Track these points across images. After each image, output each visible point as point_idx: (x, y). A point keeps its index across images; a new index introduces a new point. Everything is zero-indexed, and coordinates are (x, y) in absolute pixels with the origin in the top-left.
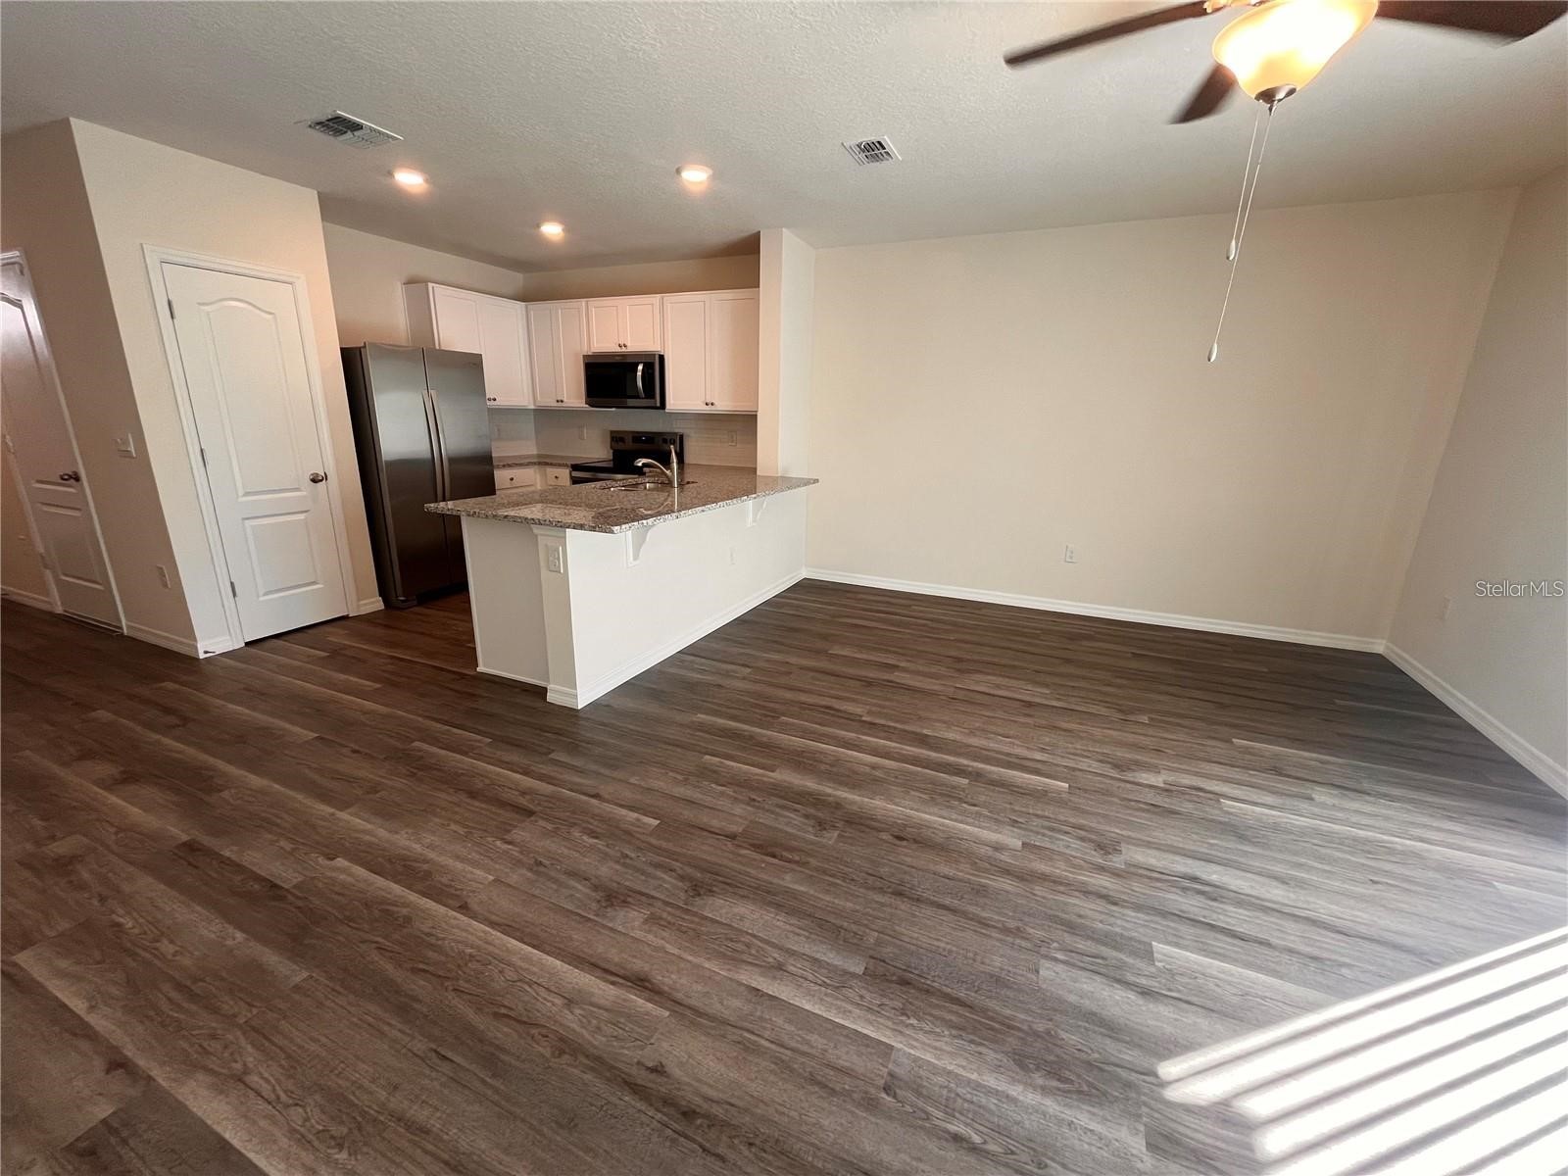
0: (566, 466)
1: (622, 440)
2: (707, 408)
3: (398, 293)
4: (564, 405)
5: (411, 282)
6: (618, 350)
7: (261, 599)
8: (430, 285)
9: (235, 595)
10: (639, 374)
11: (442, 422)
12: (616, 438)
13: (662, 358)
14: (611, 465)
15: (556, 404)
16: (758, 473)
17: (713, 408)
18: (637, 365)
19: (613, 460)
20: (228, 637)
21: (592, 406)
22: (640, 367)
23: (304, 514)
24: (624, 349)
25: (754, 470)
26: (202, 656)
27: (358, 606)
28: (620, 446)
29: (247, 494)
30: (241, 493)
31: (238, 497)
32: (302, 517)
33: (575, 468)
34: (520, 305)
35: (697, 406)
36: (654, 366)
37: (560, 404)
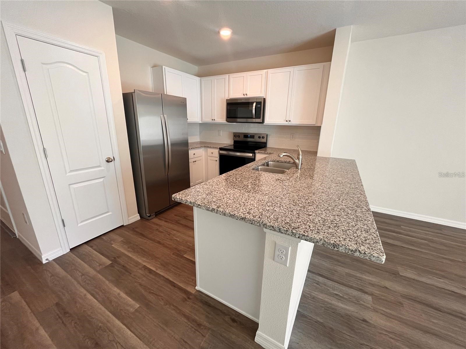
0: (216, 148)
1: (239, 136)
2: (287, 123)
3: (149, 70)
4: (215, 121)
5: (154, 66)
6: (243, 96)
7: (79, 225)
8: (164, 67)
9: (64, 226)
10: (254, 107)
11: (168, 128)
12: (236, 135)
13: (264, 99)
14: (232, 148)
15: (211, 121)
16: (318, 155)
17: (290, 123)
18: (253, 103)
19: (234, 145)
20: (61, 248)
21: (228, 122)
22: (254, 104)
23: (103, 179)
24: (245, 96)
25: (316, 153)
26: (44, 262)
27: (129, 220)
28: (237, 139)
29: (71, 171)
30: (68, 171)
31: (66, 173)
32: (102, 180)
33: (221, 149)
34: (198, 79)
35: (281, 121)
36: (261, 104)
37: (213, 121)
